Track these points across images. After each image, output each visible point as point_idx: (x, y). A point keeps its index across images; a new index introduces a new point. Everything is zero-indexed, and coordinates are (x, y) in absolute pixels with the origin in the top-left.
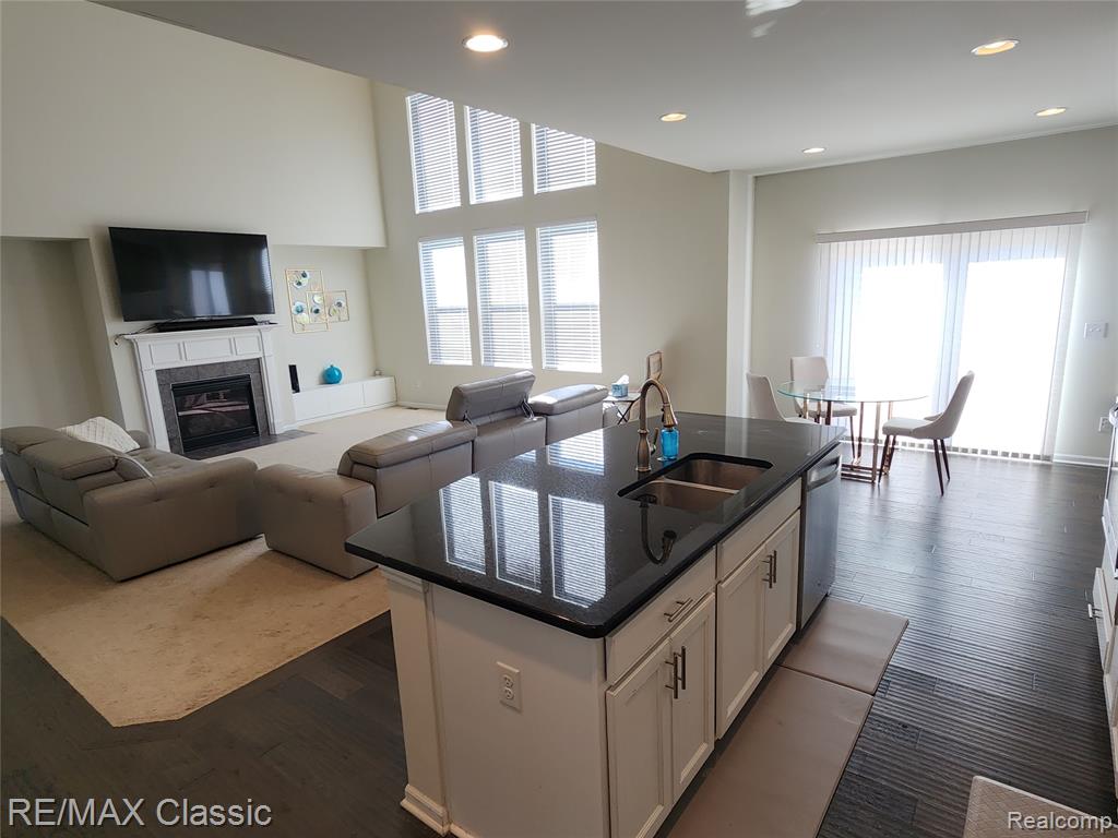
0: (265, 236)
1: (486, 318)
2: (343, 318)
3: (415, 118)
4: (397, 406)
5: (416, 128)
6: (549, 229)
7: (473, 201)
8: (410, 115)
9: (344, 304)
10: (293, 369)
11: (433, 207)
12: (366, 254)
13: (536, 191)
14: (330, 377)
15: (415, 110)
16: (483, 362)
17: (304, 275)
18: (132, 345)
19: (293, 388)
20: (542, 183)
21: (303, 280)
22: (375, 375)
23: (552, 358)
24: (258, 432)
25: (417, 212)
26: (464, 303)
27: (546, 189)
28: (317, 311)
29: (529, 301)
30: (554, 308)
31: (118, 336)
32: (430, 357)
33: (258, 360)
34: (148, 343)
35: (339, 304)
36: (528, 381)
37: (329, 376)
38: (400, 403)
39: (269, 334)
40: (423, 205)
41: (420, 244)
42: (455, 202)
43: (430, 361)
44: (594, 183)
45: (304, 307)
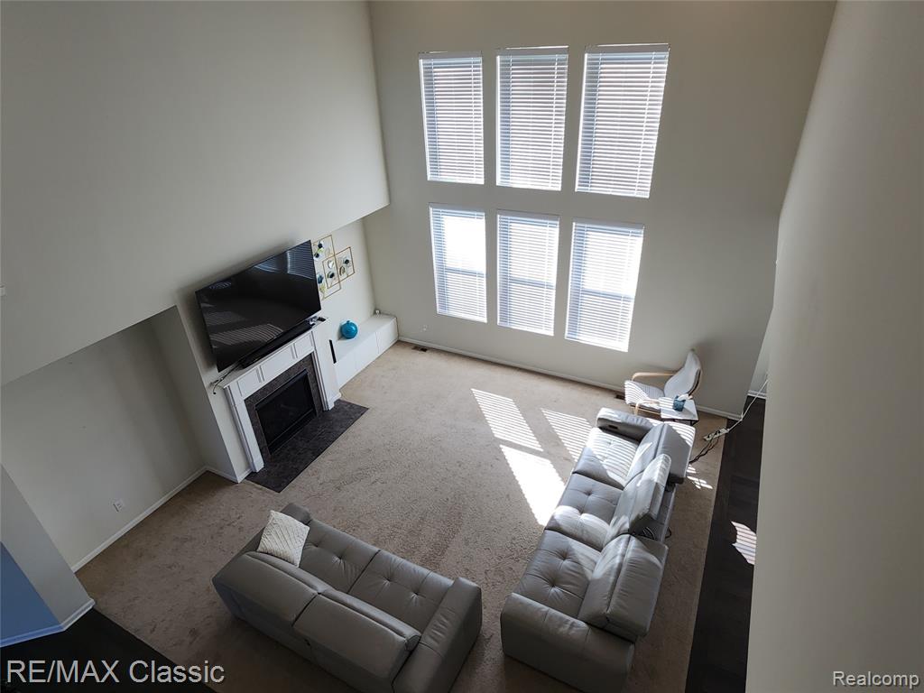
0: (309, 241)
1: (505, 286)
2: (350, 273)
3: (429, 83)
4: (399, 343)
5: (430, 93)
6: (586, 225)
7: (500, 182)
9: (350, 259)
10: (331, 344)
11: (447, 177)
13: (577, 188)
14: (347, 332)
15: (429, 74)
16: (498, 322)
17: (321, 246)
19: (333, 360)
20: (585, 182)
21: (320, 251)
22: (375, 314)
23: (574, 330)
24: (316, 413)
25: (429, 180)
26: (481, 269)
27: (590, 189)
28: (332, 276)
29: (557, 281)
30: (580, 292)
31: (213, 386)
32: (438, 307)
33: (311, 355)
35: (347, 262)
37: (346, 330)
38: (403, 339)
40: (434, 172)
41: (431, 208)
42: (478, 177)
43: (438, 310)
44: (647, 195)
45: (323, 276)
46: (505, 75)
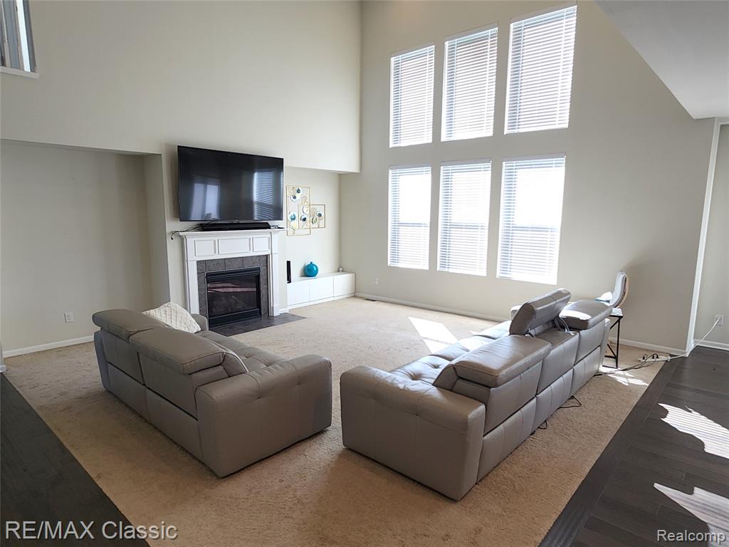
0: (283, 159)
2: (321, 226)
3: (397, 74)
4: (355, 296)
5: (397, 81)
6: (514, 163)
7: (444, 138)
8: (392, 71)
9: (323, 215)
10: (289, 263)
11: (404, 143)
12: (342, 178)
13: (506, 132)
14: (309, 272)
15: (397, 67)
16: (438, 268)
17: (298, 191)
18: (182, 239)
19: (288, 280)
20: (513, 126)
21: (298, 196)
22: (339, 271)
23: (505, 269)
24: (261, 314)
25: (391, 146)
26: (427, 220)
27: (516, 131)
28: (304, 220)
30: (512, 229)
31: (174, 233)
32: (389, 260)
33: (267, 256)
34: (194, 239)
35: (320, 215)
36: (562, 297)
37: (309, 270)
38: (358, 294)
39: (277, 236)
40: (396, 141)
41: (390, 171)
42: (427, 138)
43: (389, 263)
44: (566, 126)
45: (297, 216)
46: (451, 55)
